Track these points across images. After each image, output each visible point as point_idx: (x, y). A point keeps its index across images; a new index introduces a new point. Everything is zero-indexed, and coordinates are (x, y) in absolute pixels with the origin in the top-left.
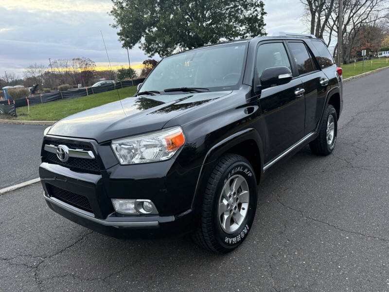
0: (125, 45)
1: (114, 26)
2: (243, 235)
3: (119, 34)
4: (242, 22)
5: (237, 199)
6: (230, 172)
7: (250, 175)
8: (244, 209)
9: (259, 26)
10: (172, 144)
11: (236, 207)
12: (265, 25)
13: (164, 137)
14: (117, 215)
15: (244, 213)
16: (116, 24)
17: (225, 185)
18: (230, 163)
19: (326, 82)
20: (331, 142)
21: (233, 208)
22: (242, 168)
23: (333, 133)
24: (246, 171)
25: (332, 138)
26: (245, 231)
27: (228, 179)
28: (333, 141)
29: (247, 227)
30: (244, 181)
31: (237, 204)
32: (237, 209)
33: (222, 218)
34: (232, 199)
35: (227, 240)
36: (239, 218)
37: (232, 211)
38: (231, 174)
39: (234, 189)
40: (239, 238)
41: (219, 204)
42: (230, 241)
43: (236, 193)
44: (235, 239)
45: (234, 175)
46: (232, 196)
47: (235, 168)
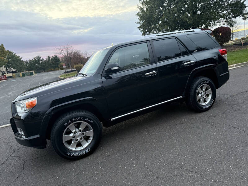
1: (138, 23)
5: (83, 134)
7: (92, 122)
8: (90, 139)
10: (28, 105)
15: (89, 142)
16: (139, 21)
17: (67, 126)
18: (70, 115)
19: (193, 63)
20: (207, 103)
21: (79, 138)
22: (82, 118)
23: (210, 97)
24: (87, 119)
25: (209, 101)
26: (87, 151)
27: (70, 123)
28: (209, 102)
29: (89, 150)
30: (87, 125)
31: (82, 136)
32: (83, 139)
33: (69, 142)
34: (78, 134)
35: (68, 153)
36: (84, 144)
37: (77, 140)
38: (71, 121)
39: (80, 129)
40: (80, 154)
41: (63, 135)
42: (72, 155)
43: (82, 131)
44: (77, 154)
45: (75, 121)
46: (78, 132)
47: (75, 118)
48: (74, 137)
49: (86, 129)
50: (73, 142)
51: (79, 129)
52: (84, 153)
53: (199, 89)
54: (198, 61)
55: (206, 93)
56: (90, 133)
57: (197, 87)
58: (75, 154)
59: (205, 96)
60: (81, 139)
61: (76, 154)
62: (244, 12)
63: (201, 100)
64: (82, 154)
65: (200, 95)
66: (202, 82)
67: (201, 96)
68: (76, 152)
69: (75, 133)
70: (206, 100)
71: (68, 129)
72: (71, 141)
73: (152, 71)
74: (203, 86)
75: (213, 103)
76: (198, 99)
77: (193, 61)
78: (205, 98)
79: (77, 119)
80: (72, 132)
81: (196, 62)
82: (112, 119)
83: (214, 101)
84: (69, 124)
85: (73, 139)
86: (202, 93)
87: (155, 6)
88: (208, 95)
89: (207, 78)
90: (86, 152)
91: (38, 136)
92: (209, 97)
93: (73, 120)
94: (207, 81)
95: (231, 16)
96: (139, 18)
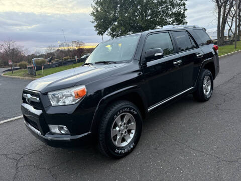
0: (99, 33)
1: (93, 22)
2: (130, 149)
3: (95, 27)
4: (170, 16)
5: (127, 127)
6: (119, 111)
7: (136, 113)
8: (132, 133)
9: (182, 18)
10: (77, 95)
11: (126, 132)
12: (186, 17)
13: (73, 91)
14: (52, 133)
15: (132, 136)
16: (93, 20)
17: (116, 118)
18: (118, 106)
22: (128, 108)
24: (132, 110)
25: (209, 91)
26: (132, 146)
27: (118, 115)
28: (209, 93)
29: (133, 144)
30: (131, 116)
31: (126, 130)
34: (123, 127)
35: (117, 151)
36: (128, 139)
37: (122, 134)
39: (124, 121)
40: (126, 150)
41: (112, 129)
42: (120, 152)
43: (126, 124)
45: (123, 112)
46: (123, 125)
47: (123, 109)
49: (129, 122)
50: (118, 137)
55: (207, 84)
59: (207, 87)
61: (123, 151)
63: (205, 90)
64: (128, 150)
65: (204, 86)
66: (206, 74)
71: (116, 122)
75: (212, 93)
78: (207, 89)
80: (118, 126)
81: (203, 55)
82: (148, 110)
85: (118, 133)
86: (205, 84)
89: (209, 71)
92: (209, 88)
94: (209, 73)
96: (94, 18)
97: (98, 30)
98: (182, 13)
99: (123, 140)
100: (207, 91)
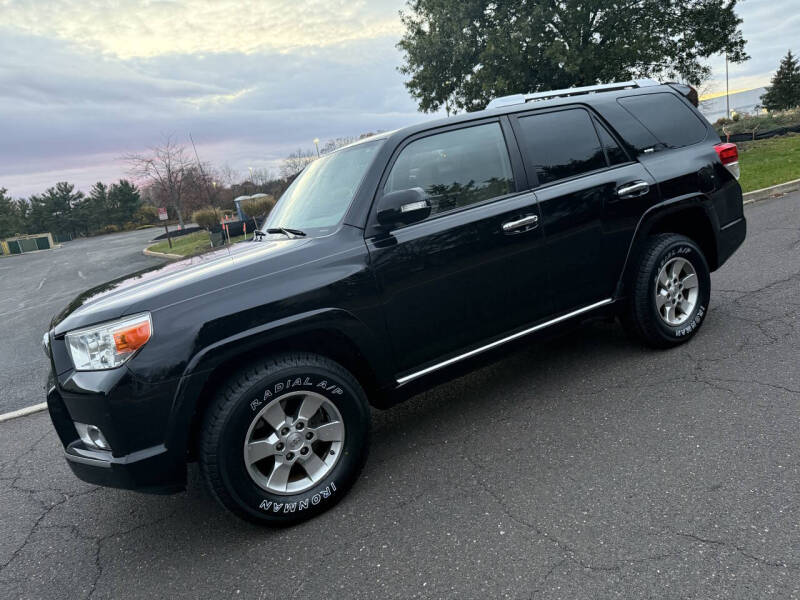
0: (424, 107)
1: (405, 71)
2: (318, 501)
3: (408, 85)
5: (311, 435)
6: (270, 387)
7: (339, 391)
8: (333, 453)
12: (740, 21)
15: (331, 461)
16: (407, 65)
17: (259, 408)
18: (269, 372)
19: (643, 189)
20: (684, 318)
21: (297, 451)
22: (308, 379)
23: (693, 298)
24: (323, 384)
25: (690, 310)
26: (326, 493)
27: (269, 400)
28: (691, 316)
29: (330, 487)
30: (325, 402)
31: (308, 444)
32: (310, 452)
33: (266, 466)
34: (292, 435)
35: (265, 505)
36: (317, 469)
37: (292, 455)
38: (273, 391)
39: (299, 417)
40: (304, 504)
41: (246, 442)
42: (277, 508)
43: (306, 424)
44: (294, 505)
45: (285, 391)
46: (293, 429)
47: (284, 381)
48: (279, 446)
49: (321, 417)
50: (277, 465)
51: (295, 418)
52: (316, 499)
53: (662, 272)
54: (661, 184)
55: (680, 286)
56: (335, 430)
57: (658, 266)
58: (287, 506)
59: (680, 296)
60: (305, 451)
61: (290, 507)
62: (732, 38)
63: (668, 309)
64: (310, 504)
65: (664, 293)
66: (671, 251)
67: (669, 296)
68: (290, 499)
69: (283, 434)
70: (682, 307)
71: (262, 418)
72: (270, 461)
73: (525, 217)
74: (673, 263)
75: (702, 318)
76: (659, 307)
77: (645, 184)
78: (679, 303)
79: (291, 383)
80: (274, 431)
81: (653, 188)
82: (400, 381)
83: (705, 312)
84: (265, 404)
85: (276, 452)
86: (669, 285)
87: (461, 15)
88: (686, 293)
89: (685, 238)
90: (322, 495)
91: (160, 449)
92: (689, 300)
93: (279, 387)
94: (684, 247)
95: (693, 51)
96: (408, 55)
97: (419, 96)
98: (724, 7)
99: (298, 472)
100: (678, 312)
